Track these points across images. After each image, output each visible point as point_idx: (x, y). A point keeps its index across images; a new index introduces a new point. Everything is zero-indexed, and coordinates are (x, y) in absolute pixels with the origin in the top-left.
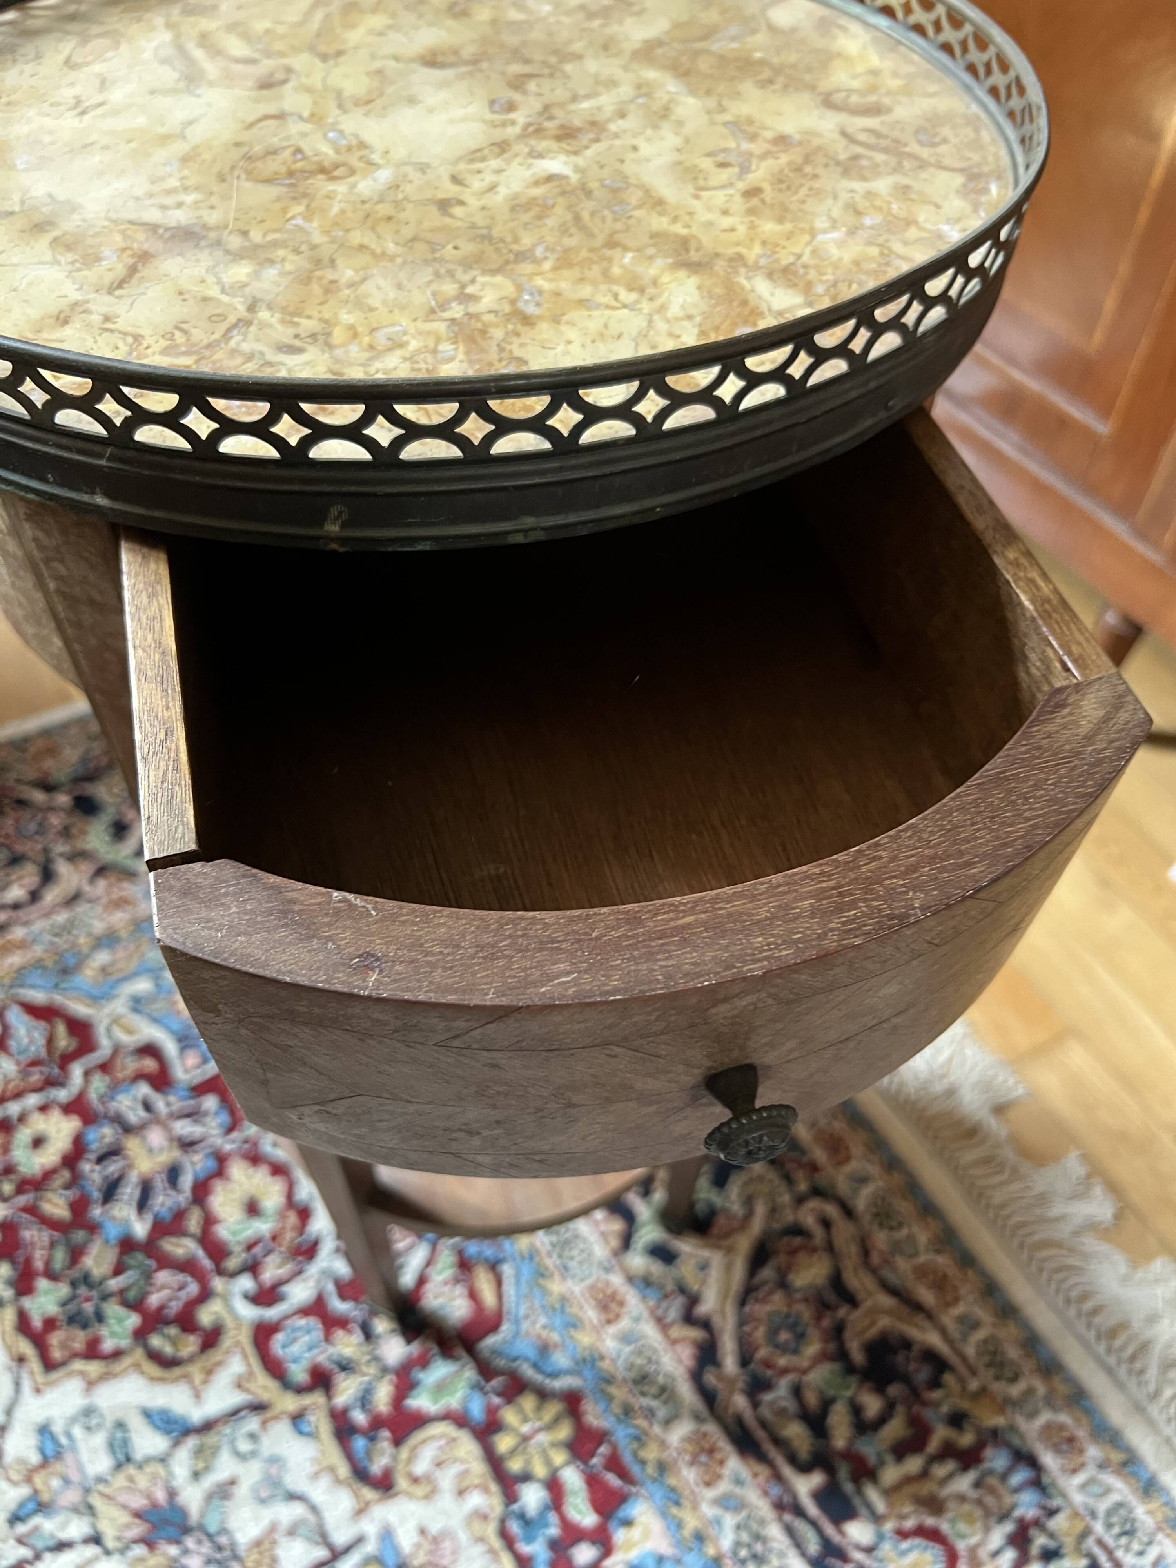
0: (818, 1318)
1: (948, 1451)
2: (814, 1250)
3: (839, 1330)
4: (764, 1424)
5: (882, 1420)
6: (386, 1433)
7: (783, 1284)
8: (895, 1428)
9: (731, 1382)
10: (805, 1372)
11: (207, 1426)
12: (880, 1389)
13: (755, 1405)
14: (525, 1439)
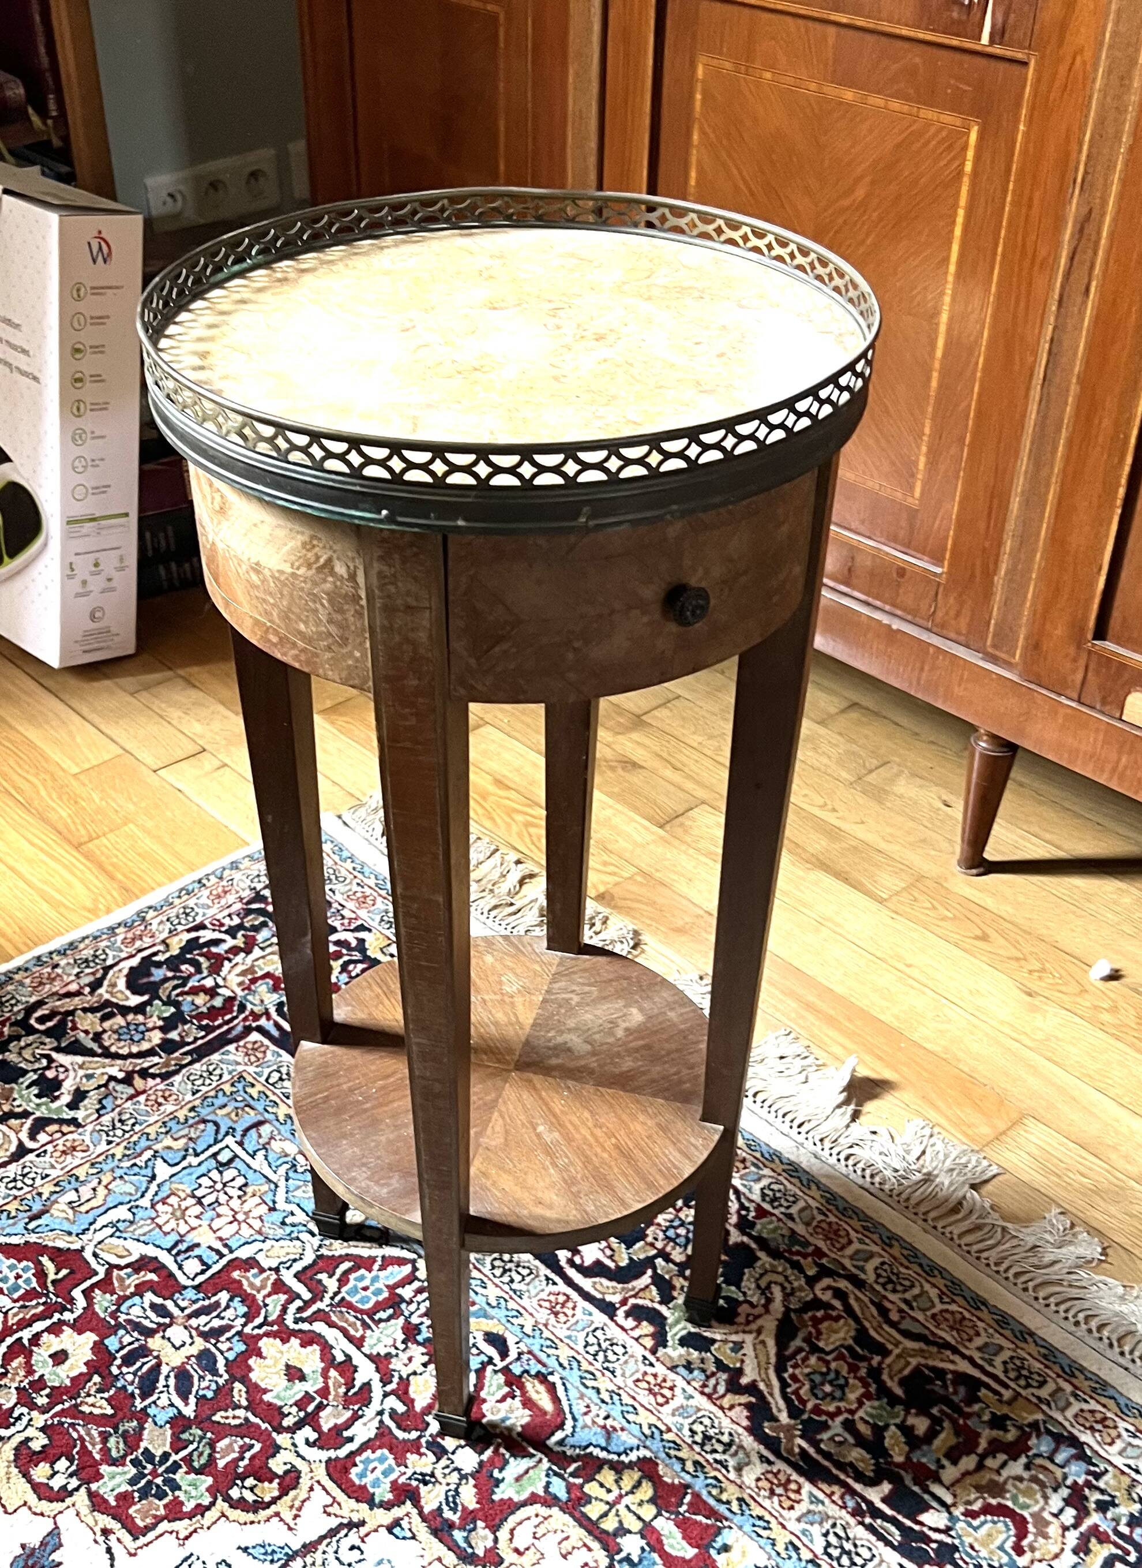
0: (853, 1369)
1: (995, 1447)
2: (837, 1319)
3: (875, 1373)
4: (827, 1455)
5: (932, 1434)
6: (480, 1524)
7: (815, 1349)
8: (945, 1439)
9: (789, 1429)
10: (852, 1412)
11: (309, 1548)
12: (924, 1412)
13: (815, 1444)
14: (612, 1505)
